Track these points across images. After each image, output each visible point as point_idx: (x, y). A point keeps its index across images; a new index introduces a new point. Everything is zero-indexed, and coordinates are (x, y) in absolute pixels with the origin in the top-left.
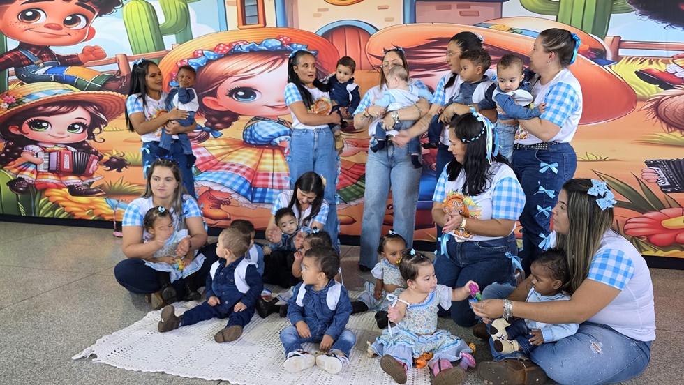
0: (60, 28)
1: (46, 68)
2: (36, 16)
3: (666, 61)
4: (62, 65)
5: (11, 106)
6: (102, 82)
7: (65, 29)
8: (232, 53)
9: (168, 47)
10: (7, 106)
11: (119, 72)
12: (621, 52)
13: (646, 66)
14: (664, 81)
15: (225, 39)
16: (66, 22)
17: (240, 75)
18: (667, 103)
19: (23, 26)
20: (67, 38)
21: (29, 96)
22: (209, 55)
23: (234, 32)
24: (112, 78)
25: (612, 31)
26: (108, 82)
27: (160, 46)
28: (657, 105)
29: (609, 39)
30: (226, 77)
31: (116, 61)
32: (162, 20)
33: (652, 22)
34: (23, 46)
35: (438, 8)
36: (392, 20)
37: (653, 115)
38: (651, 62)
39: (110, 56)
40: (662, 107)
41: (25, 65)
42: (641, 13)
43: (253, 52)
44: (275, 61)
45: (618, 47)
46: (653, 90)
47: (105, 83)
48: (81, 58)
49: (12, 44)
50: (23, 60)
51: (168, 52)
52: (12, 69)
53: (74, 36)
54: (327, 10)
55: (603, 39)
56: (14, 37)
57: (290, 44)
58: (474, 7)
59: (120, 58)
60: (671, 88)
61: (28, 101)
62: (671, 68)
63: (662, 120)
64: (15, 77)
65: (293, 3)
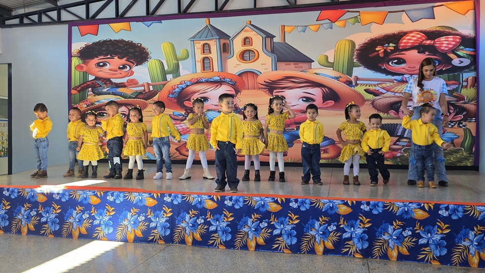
0: (116, 71)
1: (108, 88)
2: (105, 65)
3: (375, 86)
4: (116, 87)
5: (87, 106)
6: (136, 95)
7: (119, 71)
8: (198, 82)
9: (168, 79)
10: (86, 106)
11: (144, 90)
12: (358, 82)
13: (368, 87)
14: (375, 93)
15: (195, 76)
16: (120, 68)
17: (201, 91)
18: (377, 102)
19: (98, 69)
20: (120, 75)
21: (98, 101)
22: (188, 83)
23: (199, 73)
24: (141, 93)
25: (354, 74)
26: (139, 95)
27: (165, 79)
28: (373, 103)
29: (353, 77)
30: (195, 92)
31: (143, 85)
32: (166, 68)
33: (369, 70)
34: (97, 78)
35: (286, 65)
36: (267, 69)
37: (372, 106)
38: (369, 86)
39: (140, 83)
40: (375, 103)
41: (97, 87)
42: (364, 67)
43: (207, 82)
44: (217, 86)
45: (357, 80)
46: (371, 97)
47: (137, 95)
48: (126, 84)
49: (91, 78)
50: (96, 85)
51: (169, 81)
52: (90, 89)
53: (123, 74)
54: (240, 65)
55: (351, 77)
56: (92, 74)
57: (224, 79)
58: (300, 64)
59: (145, 84)
60: (378, 96)
61: (97, 104)
62: (377, 88)
63: (375, 108)
64: (92, 93)
65: (226, 62)
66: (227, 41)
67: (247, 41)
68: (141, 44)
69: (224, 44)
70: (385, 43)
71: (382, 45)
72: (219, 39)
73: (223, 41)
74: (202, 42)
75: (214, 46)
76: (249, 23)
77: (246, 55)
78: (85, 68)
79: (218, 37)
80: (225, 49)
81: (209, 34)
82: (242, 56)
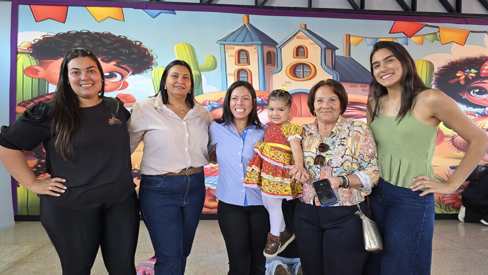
18: (457, 138)
22: (213, 104)
28: (452, 140)
35: (351, 86)
37: (451, 144)
40: (455, 140)
46: (450, 132)
49: (52, 88)
53: (110, 86)
54: (290, 83)
63: (455, 146)
65: (270, 77)
66: (273, 49)
67: (300, 51)
68: (141, 43)
69: (269, 53)
70: (466, 68)
71: (463, 70)
72: (262, 45)
73: (267, 49)
74: (237, 48)
75: (255, 54)
76: (303, 26)
77: (299, 70)
78: (42, 72)
79: (261, 42)
80: (270, 60)
81: (248, 38)
82: (294, 71)
